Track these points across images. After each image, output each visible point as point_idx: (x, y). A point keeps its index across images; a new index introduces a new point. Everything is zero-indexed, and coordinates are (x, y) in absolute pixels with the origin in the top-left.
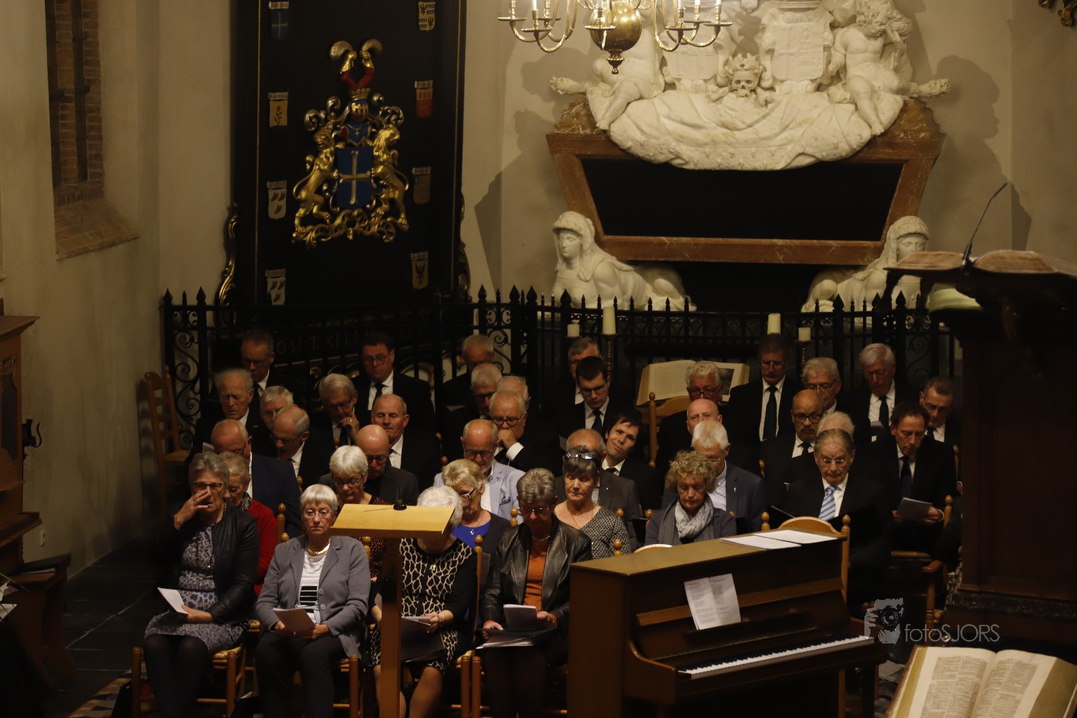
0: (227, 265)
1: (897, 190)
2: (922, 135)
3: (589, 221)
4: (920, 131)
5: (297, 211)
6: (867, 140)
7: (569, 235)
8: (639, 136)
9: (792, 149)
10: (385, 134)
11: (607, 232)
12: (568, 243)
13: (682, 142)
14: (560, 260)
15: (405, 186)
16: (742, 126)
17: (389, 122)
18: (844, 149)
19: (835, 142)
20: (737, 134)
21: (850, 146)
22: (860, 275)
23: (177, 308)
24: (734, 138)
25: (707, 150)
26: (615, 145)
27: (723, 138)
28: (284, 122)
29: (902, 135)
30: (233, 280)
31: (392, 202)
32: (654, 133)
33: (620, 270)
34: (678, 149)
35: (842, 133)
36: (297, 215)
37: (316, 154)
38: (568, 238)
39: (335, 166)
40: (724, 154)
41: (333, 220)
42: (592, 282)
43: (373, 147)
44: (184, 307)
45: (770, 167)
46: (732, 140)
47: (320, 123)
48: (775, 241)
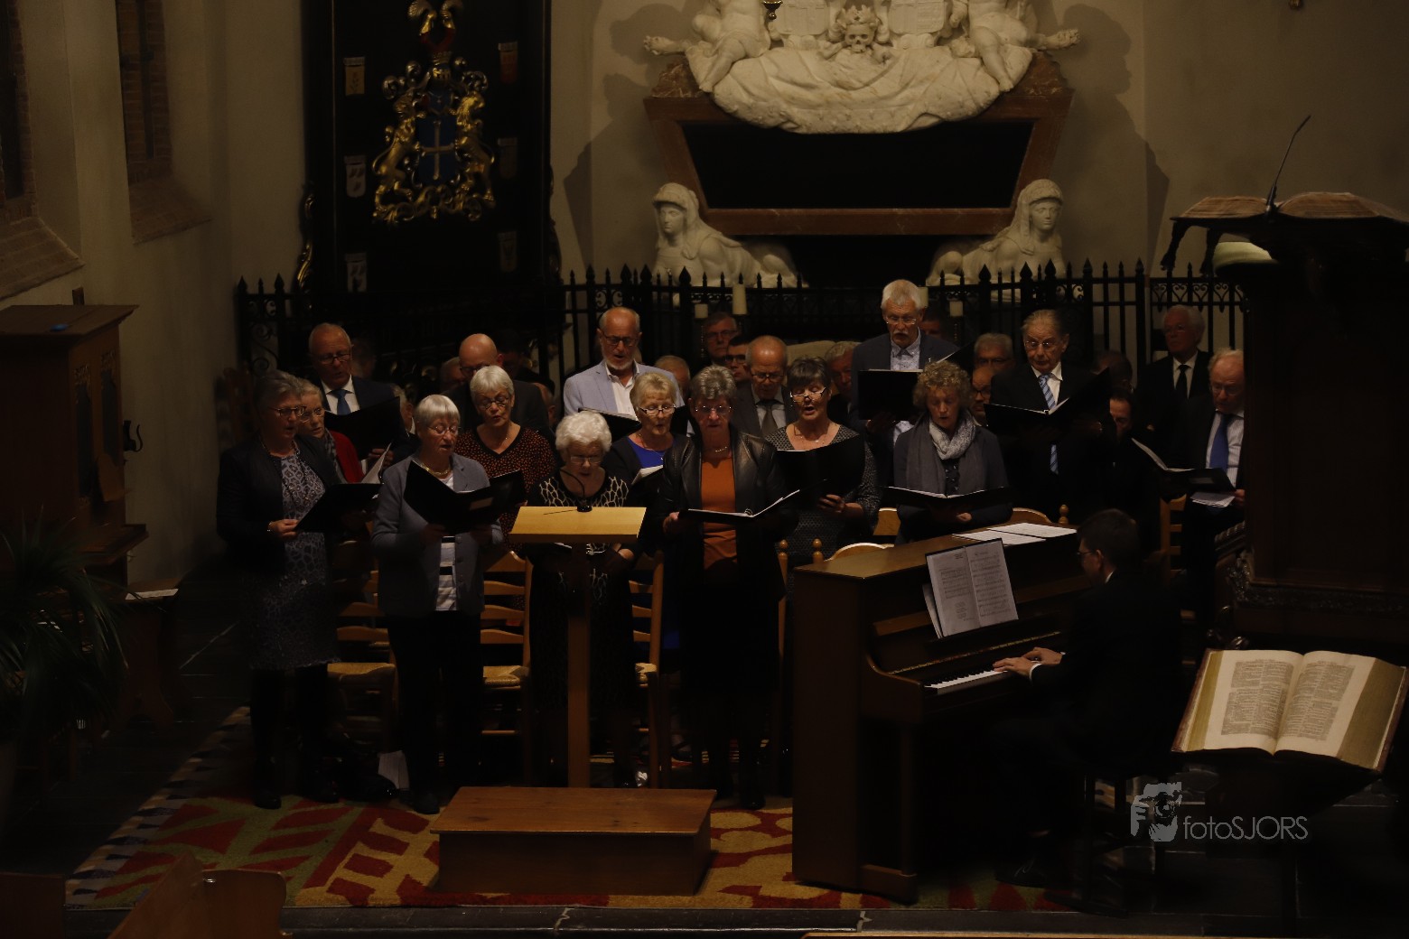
0: (304, 249)
1: (1027, 152)
2: (1054, 90)
3: (692, 193)
4: (1051, 86)
5: (377, 188)
6: (995, 97)
7: (672, 209)
8: (745, 98)
9: (914, 109)
10: (469, 102)
11: (711, 205)
12: (671, 218)
13: (793, 104)
14: (661, 237)
15: (491, 158)
16: (858, 85)
17: (472, 88)
18: (970, 108)
19: (961, 100)
20: (854, 94)
21: (977, 104)
22: (989, 245)
23: (253, 297)
24: (850, 98)
25: (821, 111)
26: (719, 109)
27: (839, 99)
28: (361, 89)
29: (1032, 91)
30: (311, 266)
31: (477, 176)
32: (763, 94)
33: (727, 245)
34: (788, 111)
35: (968, 90)
36: (377, 192)
37: (396, 124)
38: (671, 212)
39: (415, 138)
40: (840, 116)
41: (416, 197)
42: (697, 260)
43: (455, 117)
44: (261, 296)
45: (890, 129)
46: (848, 100)
47: (399, 91)
48: (895, 210)
